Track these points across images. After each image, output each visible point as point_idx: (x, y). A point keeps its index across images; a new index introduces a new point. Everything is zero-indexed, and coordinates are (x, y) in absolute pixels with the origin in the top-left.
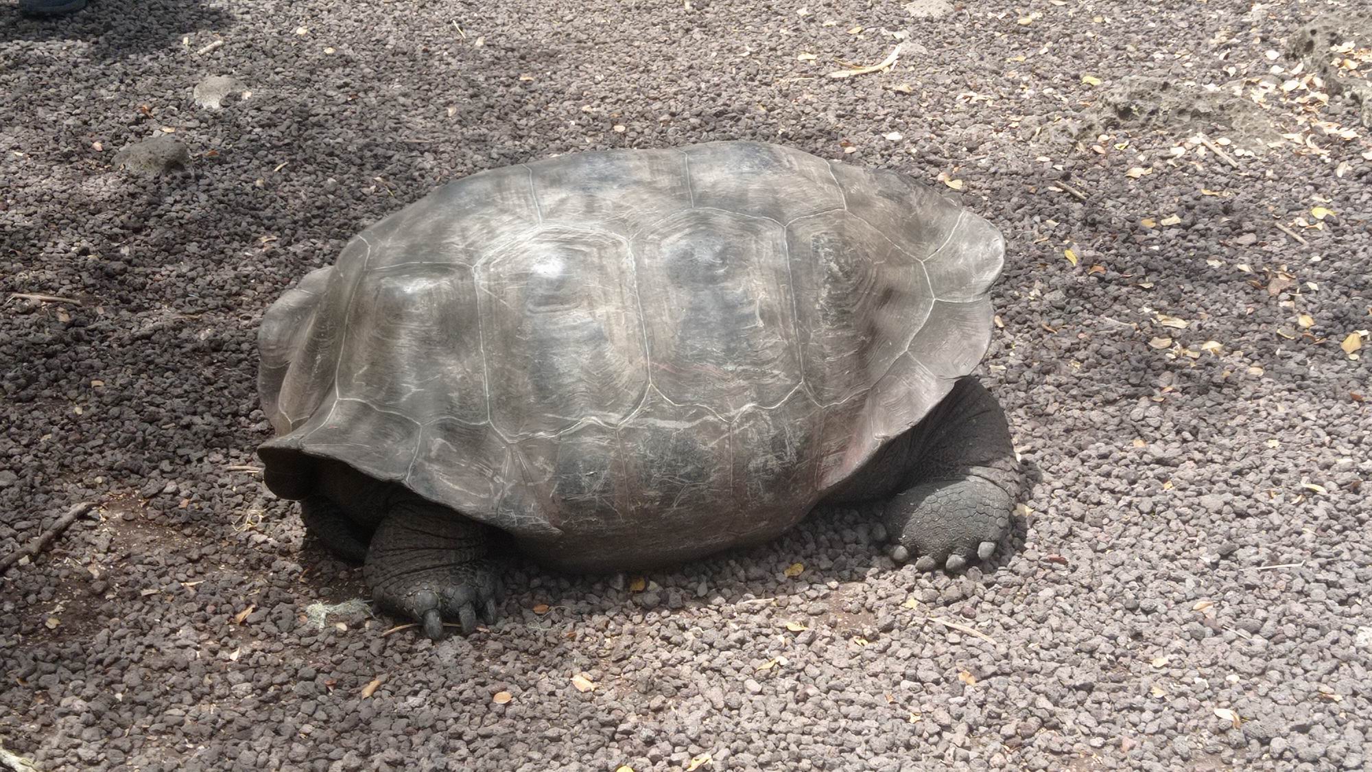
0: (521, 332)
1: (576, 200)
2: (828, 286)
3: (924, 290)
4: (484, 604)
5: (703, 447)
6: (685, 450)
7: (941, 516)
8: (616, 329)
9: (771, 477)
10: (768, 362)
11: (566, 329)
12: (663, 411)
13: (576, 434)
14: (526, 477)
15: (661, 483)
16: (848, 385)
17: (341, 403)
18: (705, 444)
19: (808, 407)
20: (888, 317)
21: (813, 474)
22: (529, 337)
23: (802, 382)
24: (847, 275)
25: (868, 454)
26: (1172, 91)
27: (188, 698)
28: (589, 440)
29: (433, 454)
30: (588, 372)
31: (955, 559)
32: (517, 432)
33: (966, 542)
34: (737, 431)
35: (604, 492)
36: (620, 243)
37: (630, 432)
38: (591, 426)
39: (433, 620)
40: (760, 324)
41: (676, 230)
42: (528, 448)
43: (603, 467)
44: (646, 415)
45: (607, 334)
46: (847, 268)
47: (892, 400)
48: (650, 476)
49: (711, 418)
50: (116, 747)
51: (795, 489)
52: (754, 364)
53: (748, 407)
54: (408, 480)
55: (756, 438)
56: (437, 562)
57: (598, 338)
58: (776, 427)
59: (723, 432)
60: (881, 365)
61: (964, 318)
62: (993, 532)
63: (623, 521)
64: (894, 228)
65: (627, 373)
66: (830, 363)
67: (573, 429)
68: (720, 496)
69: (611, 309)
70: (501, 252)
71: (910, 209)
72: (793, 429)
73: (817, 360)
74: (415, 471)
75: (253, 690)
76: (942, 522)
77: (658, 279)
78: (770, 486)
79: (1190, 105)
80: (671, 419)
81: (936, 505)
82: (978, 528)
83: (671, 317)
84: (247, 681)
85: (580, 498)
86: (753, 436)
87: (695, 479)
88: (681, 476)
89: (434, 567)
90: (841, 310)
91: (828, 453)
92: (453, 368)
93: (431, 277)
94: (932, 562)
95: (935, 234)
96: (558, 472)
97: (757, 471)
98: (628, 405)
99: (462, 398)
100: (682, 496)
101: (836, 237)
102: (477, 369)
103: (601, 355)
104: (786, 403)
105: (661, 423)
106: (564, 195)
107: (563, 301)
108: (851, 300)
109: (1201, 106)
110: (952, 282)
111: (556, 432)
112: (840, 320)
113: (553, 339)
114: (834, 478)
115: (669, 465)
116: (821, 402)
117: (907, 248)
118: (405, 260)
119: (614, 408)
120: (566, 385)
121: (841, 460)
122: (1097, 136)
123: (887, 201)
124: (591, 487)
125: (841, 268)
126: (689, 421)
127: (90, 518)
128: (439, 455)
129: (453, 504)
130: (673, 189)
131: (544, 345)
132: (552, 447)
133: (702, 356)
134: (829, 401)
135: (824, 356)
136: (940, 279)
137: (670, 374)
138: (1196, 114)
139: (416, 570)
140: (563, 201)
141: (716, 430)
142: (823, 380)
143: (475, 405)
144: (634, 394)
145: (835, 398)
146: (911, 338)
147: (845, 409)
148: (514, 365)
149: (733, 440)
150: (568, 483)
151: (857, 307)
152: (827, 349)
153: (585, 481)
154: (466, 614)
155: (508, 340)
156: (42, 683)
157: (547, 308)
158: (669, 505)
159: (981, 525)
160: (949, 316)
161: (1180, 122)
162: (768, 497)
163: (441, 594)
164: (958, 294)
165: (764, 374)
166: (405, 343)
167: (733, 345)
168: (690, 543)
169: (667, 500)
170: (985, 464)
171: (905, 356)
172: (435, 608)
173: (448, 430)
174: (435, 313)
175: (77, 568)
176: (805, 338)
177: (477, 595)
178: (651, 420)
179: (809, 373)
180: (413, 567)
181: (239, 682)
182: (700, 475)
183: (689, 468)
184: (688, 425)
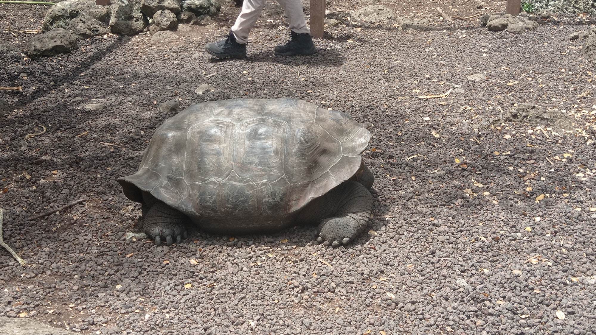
0: (197, 150)
1: (226, 112)
2: (298, 145)
3: (339, 152)
4: (176, 237)
5: (247, 192)
6: (241, 192)
7: (332, 227)
8: (225, 151)
9: (271, 206)
10: (273, 167)
11: (210, 150)
12: (236, 179)
13: (207, 184)
14: (190, 196)
15: (232, 202)
16: (302, 178)
17: (143, 168)
18: (248, 192)
19: (286, 183)
20: (323, 159)
21: (287, 206)
22: (199, 152)
23: (284, 175)
24: (307, 142)
25: (307, 202)
26: (536, 109)
27: (78, 251)
28: (211, 186)
29: (163, 185)
30: (214, 164)
31: (336, 242)
32: (190, 181)
33: (339, 237)
34: (259, 189)
35: (214, 203)
36: (234, 125)
37: (224, 185)
38: (212, 181)
39: (158, 239)
40: (273, 154)
41: (254, 123)
42: (192, 187)
43: (214, 195)
44: (230, 180)
45: (222, 153)
46: (307, 140)
47: (319, 186)
48: (229, 200)
49: (251, 183)
50: (50, 261)
51: (279, 211)
52: (268, 167)
53: (265, 181)
54: (152, 192)
55: (266, 191)
56: (163, 221)
57: (218, 154)
58: (273, 189)
59: (255, 188)
60: (318, 174)
61: (351, 162)
62: (349, 234)
63: (220, 214)
64: (332, 130)
65: (226, 166)
66: (296, 170)
67: (207, 182)
68: (253, 210)
69: (226, 145)
70: (198, 125)
71: (341, 124)
72: (280, 190)
73: (291, 169)
74: (155, 189)
75: (98, 252)
76: (332, 229)
77: (243, 137)
78: (270, 208)
79: (541, 115)
80: (238, 182)
81: (331, 223)
82: (343, 233)
83: (244, 150)
84: (97, 249)
85: (206, 204)
86: (265, 190)
87: (244, 203)
88: (239, 201)
89: (162, 223)
90: (302, 154)
91: (293, 200)
92: (176, 160)
93: (176, 131)
94: (328, 243)
95: (348, 134)
96: (200, 195)
97: (265, 202)
98: (225, 176)
99: (176, 169)
100: (239, 208)
101: (306, 129)
102: (183, 161)
103: (219, 159)
104: (278, 181)
105: (234, 183)
106: (222, 110)
107: (211, 141)
108: (307, 150)
109: (545, 116)
110: (350, 150)
111: (201, 182)
112: (301, 156)
113: (206, 153)
114: (294, 209)
115: (236, 197)
116: (291, 183)
117: (336, 137)
118: (171, 126)
119: (220, 177)
120: (207, 168)
121: (297, 203)
122: (501, 124)
123: (332, 121)
124: (210, 201)
125: (304, 139)
126: (244, 183)
127: (83, 204)
128: (165, 186)
129: (164, 201)
130: (258, 110)
131: (202, 154)
132: (199, 187)
133: (251, 163)
134: (294, 183)
135: (293, 168)
136: (346, 148)
137: (241, 168)
138: (543, 119)
139: (156, 223)
140: (222, 111)
141: (252, 187)
142: (292, 175)
143: (180, 172)
144: (227, 173)
145: (296, 182)
146: (331, 167)
147: (300, 186)
148: (193, 160)
149: (258, 191)
150: (202, 200)
151: (309, 153)
152: (295, 165)
153: (208, 199)
154: (168, 238)
155: (193, 152)
156: (41, 243)
157: (206, 143)
158: (235, 210)
159: (345, 232)
160: (347, 161)
161: (536, 121)
162: (269, 212)
163: (161, 231)
164: (351, 154)
165: (271, 171)
166: (164, 151)
167: (262, 160)
168: (244, 225)
169: (234, 208)
170: (355, 213)
171: (328, 172)
172: (159, 235)
173: (170, 178)
174: (174, 142)
175: (71, 216)
176: (287, 161)
177: (174, 233)
178: (231, 182)
179: (287, 172)
180: (155, 222)
181: (94, 249)
182: (246, 201)
183: (242, 199)
184: (243, 185)
